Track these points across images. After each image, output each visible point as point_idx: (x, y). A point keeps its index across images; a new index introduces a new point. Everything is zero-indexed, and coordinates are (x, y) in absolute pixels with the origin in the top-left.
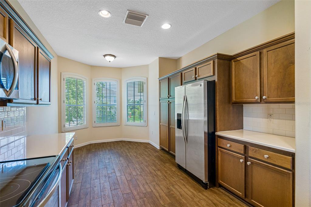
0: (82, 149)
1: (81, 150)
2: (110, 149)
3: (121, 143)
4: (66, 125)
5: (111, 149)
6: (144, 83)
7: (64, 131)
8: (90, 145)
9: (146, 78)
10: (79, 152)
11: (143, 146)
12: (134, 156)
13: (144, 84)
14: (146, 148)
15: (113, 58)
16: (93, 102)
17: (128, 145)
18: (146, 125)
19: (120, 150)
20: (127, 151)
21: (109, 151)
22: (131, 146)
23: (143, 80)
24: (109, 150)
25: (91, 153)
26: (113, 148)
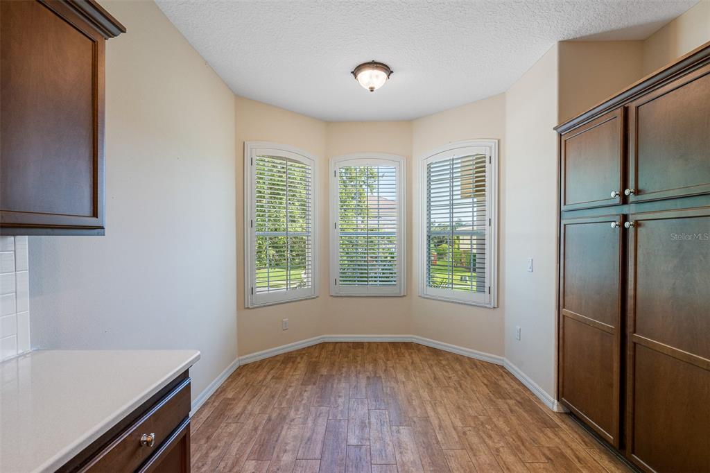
0: (296, 358)
1: (293, 362)
2: (373, 375)
3: (407, 355)
4: (258, 289)
5: (375, 373)
6: (487, 160)
7: (252, 304)
8: (323, 345)
9: (493, 143)
10: (287, 371)
11: (485, 382)
12: (455, 428)
13: (487, 164)
14: (498, 391)
15: (382, 74)
16: (332, 226)
17: (431, 367)
18: (493, 303)
19: (404, 383)
20: (425, 394)
21: (368, 384)
22: (439, 374)
23: (484, 148)
24: (368, 378)
25: (314, 384)
26: (381, 373)
